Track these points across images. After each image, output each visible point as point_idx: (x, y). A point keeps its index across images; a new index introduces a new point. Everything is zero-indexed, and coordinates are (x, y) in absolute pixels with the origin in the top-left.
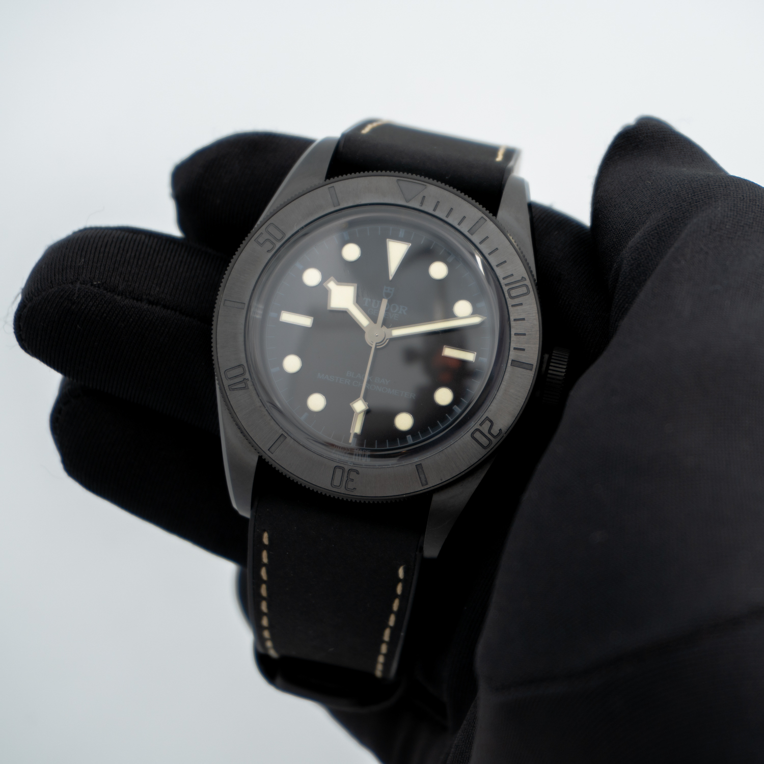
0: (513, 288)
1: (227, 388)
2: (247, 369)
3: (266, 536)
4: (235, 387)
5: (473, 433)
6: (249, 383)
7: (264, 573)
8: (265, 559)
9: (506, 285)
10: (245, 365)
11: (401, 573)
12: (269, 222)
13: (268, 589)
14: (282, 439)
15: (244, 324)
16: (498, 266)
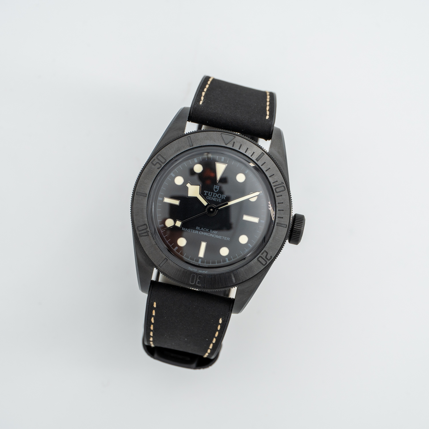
0: (277, 188)
1: (138, 235)
2: (148, 226)
3: (155, 303)
4: (142, 235)
5: (258, 258)
6: (149, 233)
7: (153, 320)
8: (154, 314)
9: (274, 186)
10: (147, 224)
11: (221, 321)
12: (158, 154)
13: (154, 327)
14: (165, 260)
15: (146, 204)
16: (270, 177)
